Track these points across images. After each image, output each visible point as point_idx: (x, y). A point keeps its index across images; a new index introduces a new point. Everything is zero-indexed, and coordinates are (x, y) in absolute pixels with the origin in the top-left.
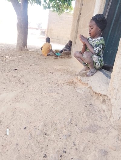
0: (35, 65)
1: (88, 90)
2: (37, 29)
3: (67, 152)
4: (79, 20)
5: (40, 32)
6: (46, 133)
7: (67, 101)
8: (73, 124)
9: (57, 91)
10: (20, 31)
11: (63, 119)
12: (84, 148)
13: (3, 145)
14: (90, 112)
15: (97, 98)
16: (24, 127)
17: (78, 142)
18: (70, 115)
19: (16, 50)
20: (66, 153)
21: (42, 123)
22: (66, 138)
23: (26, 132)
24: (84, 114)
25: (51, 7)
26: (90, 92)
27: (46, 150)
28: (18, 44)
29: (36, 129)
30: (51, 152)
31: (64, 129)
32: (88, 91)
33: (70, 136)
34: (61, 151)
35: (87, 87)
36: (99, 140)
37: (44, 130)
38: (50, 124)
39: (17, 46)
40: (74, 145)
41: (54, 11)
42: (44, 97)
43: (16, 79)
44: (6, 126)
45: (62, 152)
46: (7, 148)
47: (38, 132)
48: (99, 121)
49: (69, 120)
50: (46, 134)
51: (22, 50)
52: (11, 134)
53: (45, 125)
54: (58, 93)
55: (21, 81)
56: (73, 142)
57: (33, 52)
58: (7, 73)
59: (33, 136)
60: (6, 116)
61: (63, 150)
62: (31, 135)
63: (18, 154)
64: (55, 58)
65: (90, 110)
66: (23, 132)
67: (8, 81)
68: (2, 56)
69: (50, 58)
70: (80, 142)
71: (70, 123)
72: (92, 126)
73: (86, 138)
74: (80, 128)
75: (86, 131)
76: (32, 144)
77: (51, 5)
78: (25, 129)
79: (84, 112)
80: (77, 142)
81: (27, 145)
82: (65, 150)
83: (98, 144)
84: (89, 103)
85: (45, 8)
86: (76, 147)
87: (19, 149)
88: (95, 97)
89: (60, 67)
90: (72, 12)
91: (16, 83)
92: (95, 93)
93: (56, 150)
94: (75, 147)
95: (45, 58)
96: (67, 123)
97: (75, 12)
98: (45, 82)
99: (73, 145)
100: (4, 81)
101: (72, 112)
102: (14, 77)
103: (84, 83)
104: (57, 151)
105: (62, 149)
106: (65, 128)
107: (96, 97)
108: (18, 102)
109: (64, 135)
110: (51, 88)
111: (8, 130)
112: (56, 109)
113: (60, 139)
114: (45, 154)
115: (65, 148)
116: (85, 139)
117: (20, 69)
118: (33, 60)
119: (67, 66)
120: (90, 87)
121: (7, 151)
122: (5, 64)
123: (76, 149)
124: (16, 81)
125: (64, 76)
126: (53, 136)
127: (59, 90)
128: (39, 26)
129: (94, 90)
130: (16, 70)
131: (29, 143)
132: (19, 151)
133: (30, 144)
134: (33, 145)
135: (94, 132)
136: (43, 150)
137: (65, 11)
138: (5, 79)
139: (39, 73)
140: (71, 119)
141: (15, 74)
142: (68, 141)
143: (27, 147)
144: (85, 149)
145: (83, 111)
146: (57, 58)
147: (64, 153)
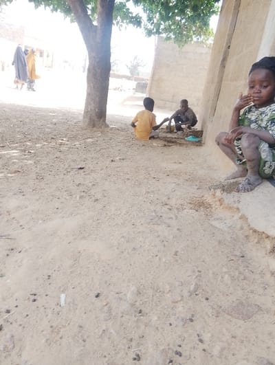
0: (120, 159)
1: (239, 223)
2: (129, 78)
3: (184, 354)
4: (224, 59)
5: (133, 84)
6: (141, 310)
7: (188, 246)
8: (200, 295)
9: (167, 221)
10: (92, 85)
11: (177, 283)
12: (223, 349)
13: (53, 324)
14: (240, 273)
15: (258, 242)
16: (96, 293)
17: (209, 335)
18: (194, 277)
19: (81, 124)
20: (181, 356)
21: (133, 288)
22: (184, 325)
23: (99, 303)
24: (226, 276)
25: (163, 30)
26: (242, 228)
27: (138, 345)
28: (86, 112)
29: (121, 299)
30: (151, 350)
31: (180, 305)
32: (239, 226)
33: (192, 320)
34: (170, 351)
35: (237, 216)
36: (257, 337)
37: (137, 304)
38: (150, 292)
39: (84, 118)
40: (201, 341)
41: (168, 38)
42: (139, 232)
43: (81, 188)
44: (60, 288)
45: (174, 354)
46: (61, 333)
47: (124, 307)
48: (260, 295)
49: (192, 288)
50: (140, 312)
51: (94, 126)
52: (69, 304)
53: (139, 293)
54: (169, 226)
55: (93, 193)
56: (198, 335)
57: (118, 130)
58: (62, 176)
59: (114, 314)
60: (59, 267)
61: (175, 350)
62: (110, 310)
63: (82, 348)
64: (165, 145)
65: (241, 269)
66: (93, 303)
67: (65, 193)
68: (52, 138)
69: (154, 144)
70: (212, 336)
71: (193, 294)
72: (241, 303)
73: (227, 329)
74: (215, 306)
75: (228, 314)
76: (112, 331)
77: (162, 27)
78: (97, 296)
79: (225, 273)
80: (206, 337)
81: (101, 330)
82: (179, 349)
83: (253, 344)
84: (238, 253)
85: (150, 33)
86: (205, 346)
87: (85, 337)
88: (254, 239)
89: (176, 166)
90: (211, 41)
91: (81, 197)
92: (255, 231)
93: (162, 348)
94: (201, 346)
95: (143, 145)
96: (186, 294)
97: (216, 41)
98: (141, 198)
99: (198, 342)
100: (58, 193)
101: (199, 269)
102: (78, 186)
103: (230, 208)
104: (163, 350)
105: (172, 347)
106: (182, 302)
107: (256, 240)
108: (84, 238)
109: (178, 318)
110: (154, 214)
111: (63, 296)
112: (164, 260)
113: (171, 325)
114: (138, 352)
115: (180, 346)
116: (224, 331)
117: (89, 168)
118: (118, 148)
119: (190, 163)
120: (243, 218)
121: (61, 338)
122: (58, 154)
123: (204, 350)
124: (83, 194)
125: (185, 187)
126: (156, 318)
127: (172, 218)
128: (132, 72)
129: (253, 225)
130: (81, 168)
131: (104, 328)
132: (84, 341)
133: (107, 329)
134: (114, 333)
135: (247, 317)
136: (134, 344)
137: (195, 39)
138: (58, 189)
139: (128, 179)
140: (196, 284)
141: (80, 178)
142: (187, 331)
143: (102, 335)
144: (224, 353)
145: (225, 270)
146: (169, 146)
147: (178, 356)
